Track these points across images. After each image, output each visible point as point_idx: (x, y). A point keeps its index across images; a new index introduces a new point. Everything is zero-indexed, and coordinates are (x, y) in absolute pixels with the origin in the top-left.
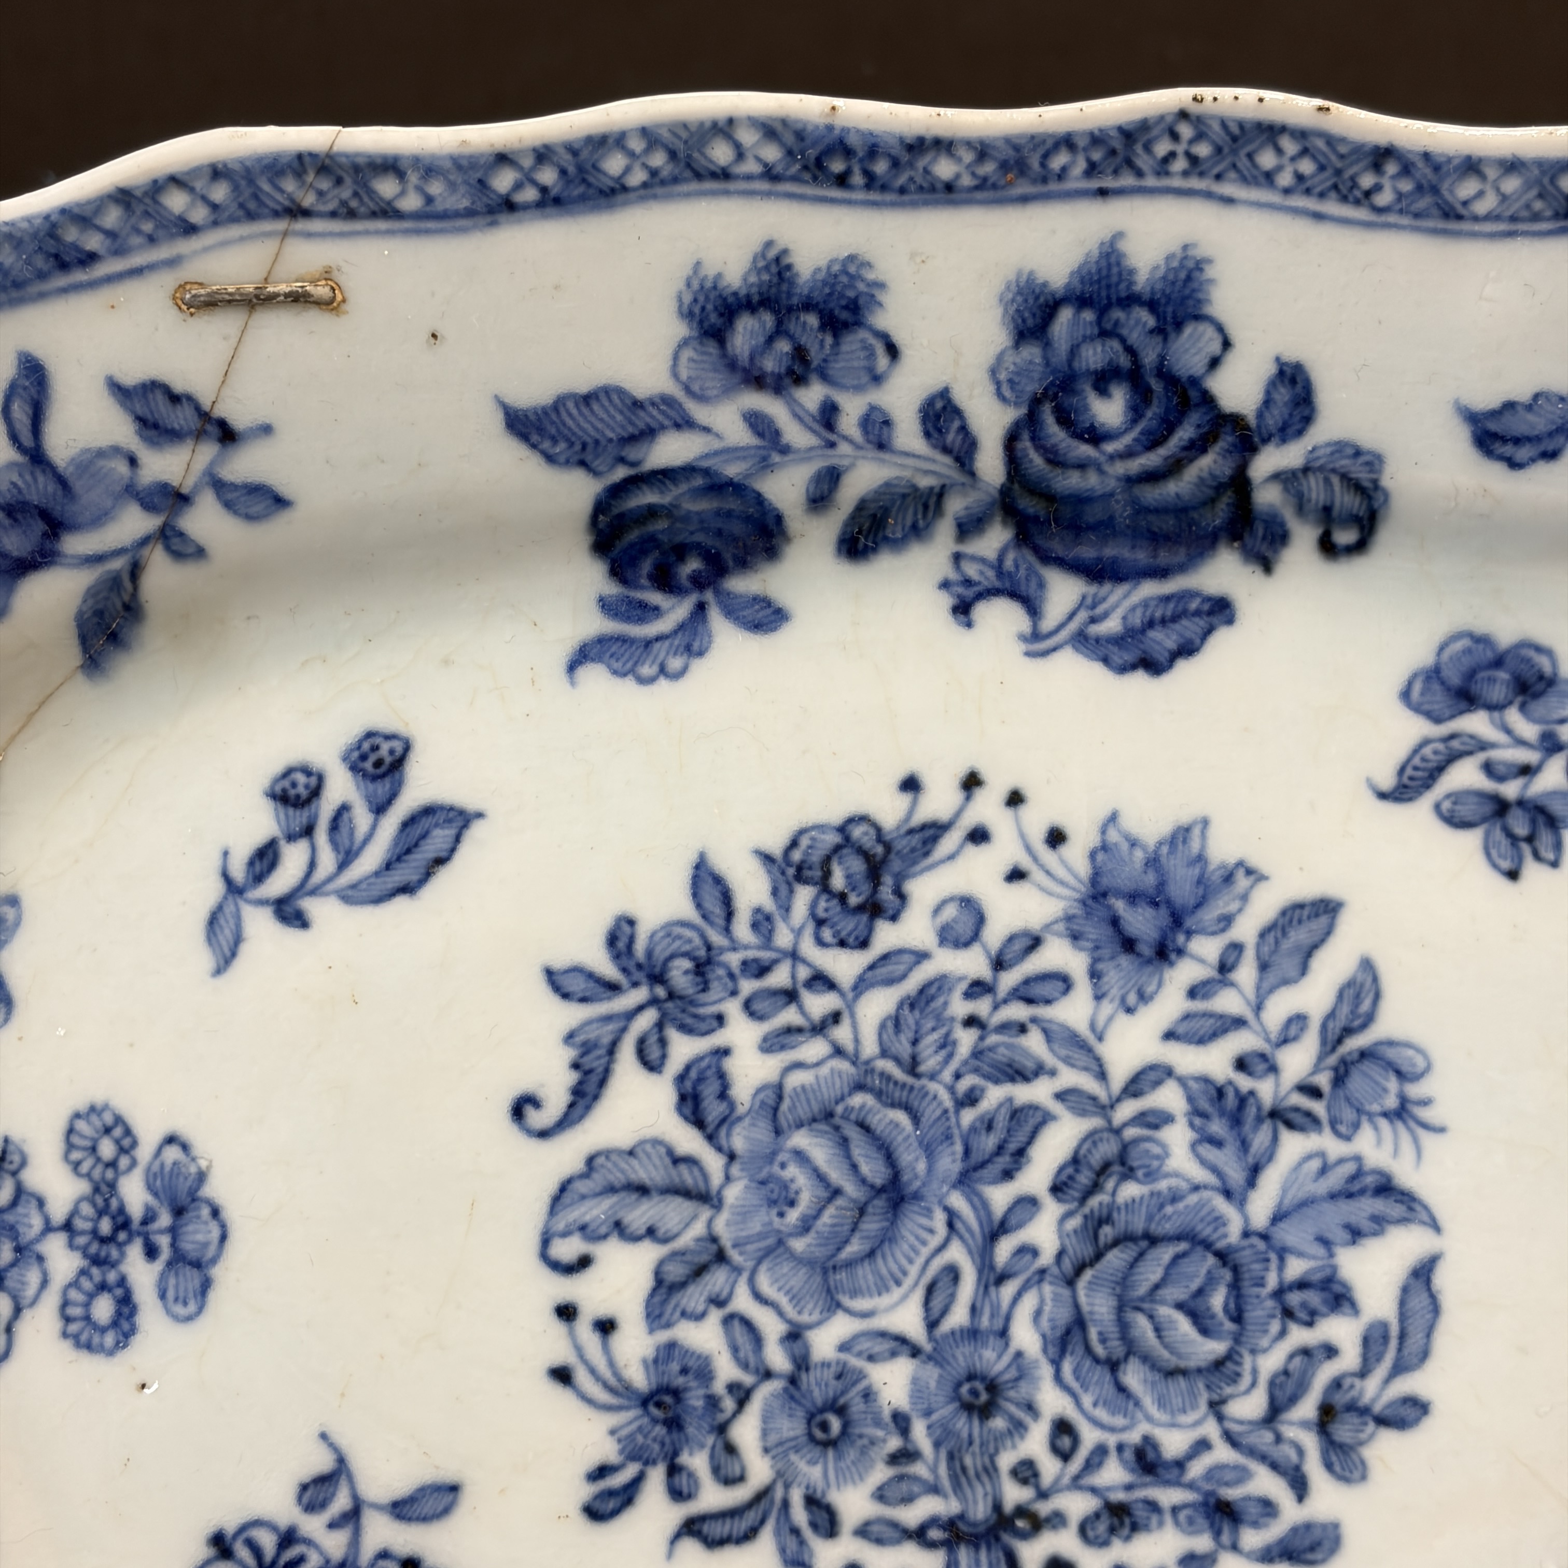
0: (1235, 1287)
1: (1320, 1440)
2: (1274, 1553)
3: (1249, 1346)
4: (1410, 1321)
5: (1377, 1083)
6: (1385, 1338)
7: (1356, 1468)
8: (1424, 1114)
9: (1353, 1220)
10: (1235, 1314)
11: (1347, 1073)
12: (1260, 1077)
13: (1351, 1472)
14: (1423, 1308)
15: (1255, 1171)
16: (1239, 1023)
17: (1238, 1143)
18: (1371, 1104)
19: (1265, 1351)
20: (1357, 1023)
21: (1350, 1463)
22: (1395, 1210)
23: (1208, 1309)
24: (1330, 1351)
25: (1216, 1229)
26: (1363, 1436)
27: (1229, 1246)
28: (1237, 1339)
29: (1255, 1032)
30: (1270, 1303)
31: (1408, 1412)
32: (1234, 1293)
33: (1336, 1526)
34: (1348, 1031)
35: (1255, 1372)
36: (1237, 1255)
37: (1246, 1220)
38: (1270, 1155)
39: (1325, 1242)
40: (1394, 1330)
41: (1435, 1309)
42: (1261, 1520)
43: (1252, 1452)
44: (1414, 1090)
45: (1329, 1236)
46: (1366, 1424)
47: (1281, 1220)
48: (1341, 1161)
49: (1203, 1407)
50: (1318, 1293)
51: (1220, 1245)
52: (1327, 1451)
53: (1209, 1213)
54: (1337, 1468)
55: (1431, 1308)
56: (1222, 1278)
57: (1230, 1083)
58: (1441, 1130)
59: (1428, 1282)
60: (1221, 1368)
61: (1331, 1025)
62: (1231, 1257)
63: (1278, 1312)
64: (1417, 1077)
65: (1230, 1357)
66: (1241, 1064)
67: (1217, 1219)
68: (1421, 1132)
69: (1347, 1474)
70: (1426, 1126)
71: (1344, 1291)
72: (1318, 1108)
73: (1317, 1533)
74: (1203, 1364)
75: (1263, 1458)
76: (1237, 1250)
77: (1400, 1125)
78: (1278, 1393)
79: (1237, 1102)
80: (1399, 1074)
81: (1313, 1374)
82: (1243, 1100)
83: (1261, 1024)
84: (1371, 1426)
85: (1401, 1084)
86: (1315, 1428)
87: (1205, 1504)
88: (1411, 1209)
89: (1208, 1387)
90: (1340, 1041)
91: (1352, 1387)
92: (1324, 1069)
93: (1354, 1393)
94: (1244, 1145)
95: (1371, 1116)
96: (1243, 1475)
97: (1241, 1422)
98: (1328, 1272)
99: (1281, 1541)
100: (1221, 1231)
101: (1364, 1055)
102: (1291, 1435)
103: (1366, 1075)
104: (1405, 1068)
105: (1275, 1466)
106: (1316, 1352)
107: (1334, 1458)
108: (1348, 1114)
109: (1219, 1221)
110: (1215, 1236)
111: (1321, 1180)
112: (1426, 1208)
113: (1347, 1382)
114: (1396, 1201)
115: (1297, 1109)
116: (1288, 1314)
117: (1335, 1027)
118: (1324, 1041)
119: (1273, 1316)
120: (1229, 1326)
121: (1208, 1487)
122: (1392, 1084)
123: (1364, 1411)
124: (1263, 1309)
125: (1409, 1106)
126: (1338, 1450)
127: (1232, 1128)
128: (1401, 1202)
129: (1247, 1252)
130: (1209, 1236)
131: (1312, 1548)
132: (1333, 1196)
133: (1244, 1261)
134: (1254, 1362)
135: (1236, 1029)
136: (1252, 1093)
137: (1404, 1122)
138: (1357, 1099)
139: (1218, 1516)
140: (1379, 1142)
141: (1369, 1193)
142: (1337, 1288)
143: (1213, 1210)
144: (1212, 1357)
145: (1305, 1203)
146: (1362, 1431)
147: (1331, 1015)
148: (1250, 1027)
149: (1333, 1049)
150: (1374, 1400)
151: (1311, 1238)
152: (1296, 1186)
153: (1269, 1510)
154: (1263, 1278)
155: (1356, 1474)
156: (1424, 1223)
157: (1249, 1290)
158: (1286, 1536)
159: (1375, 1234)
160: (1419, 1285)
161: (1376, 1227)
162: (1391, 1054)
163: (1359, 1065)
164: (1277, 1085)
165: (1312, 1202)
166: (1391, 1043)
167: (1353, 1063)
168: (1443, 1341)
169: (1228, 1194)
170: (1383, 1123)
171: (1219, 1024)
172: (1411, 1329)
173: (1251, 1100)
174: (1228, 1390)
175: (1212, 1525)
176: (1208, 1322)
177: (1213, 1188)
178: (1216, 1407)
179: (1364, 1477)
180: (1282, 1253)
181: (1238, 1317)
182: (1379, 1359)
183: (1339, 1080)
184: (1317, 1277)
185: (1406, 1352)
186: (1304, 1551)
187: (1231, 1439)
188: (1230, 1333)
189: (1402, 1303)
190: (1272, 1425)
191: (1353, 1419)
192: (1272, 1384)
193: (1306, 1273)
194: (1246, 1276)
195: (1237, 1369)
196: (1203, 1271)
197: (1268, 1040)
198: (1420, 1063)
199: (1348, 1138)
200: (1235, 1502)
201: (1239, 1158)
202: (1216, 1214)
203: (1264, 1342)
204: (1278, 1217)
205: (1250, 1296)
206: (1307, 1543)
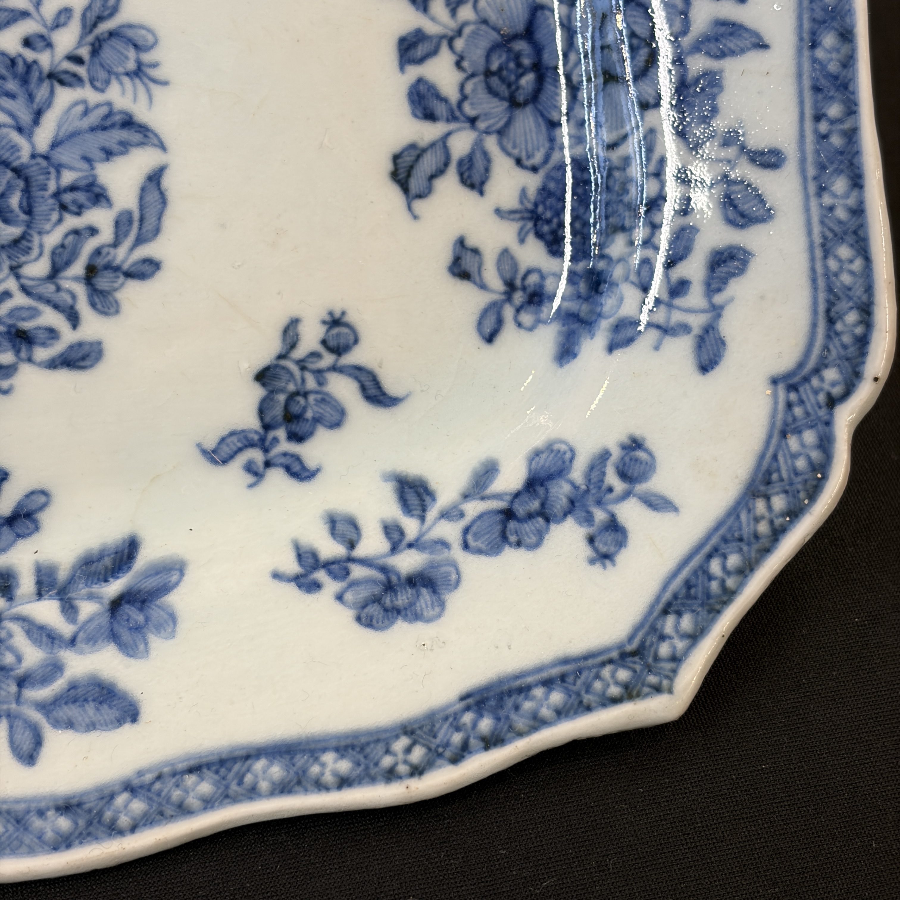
0: (27, 191)
1: (87, 289)
2: (57, 363)
3: (37, 230)
4: (148, 210)
5: (122, 54)
6: (130, 221)
7: (112, 306)
8: (154, 73)
9: (107, 144)
10: (27, 209)
11: (100, 46)
12: (41, 51)
13: (109, 308)
14: (156, 201)
15: (38, 115)
16: (25, 14)
17: (27, 96)
18: (118, 67)
19: (48, 232)
20: (106, 13)
21: (108, 303)
22: (136, 137)
23: (8, 206)
24: (93, 231)
25: (12, 154)
26: (116, 285)
27: (22, 165)
28: (29, 225)
29: (37, 21)
30: (51, 201)
31: (146, 268)
32: (26, 195)
33: (99, 343)
34: (100, 19)
35: (41, 246)
36: (27, 171)
37: (33, 146)
38: (49, 103)
39: (88, 160)
40: (136, 216)
41: (164, 201)
42: (49, 342)
43: (40, 298)
44: (147, 57)
45: (89, 155)
46: (118, 277)
47: (57, 146)
48: (98, 106)
49: (6, 270)
50: (84, 193)
51: (16, 164)
52: (92, 295)
53: (7, 143)
54: (99, 306)
55: (161, 201)
56: (18, 186)
57: (20, 55)
58: (165, 83)
59: (158, 184)
60: (18, 245)
61: (88, 15)
62: (23, 172)
63: (57, 207)
64: (148, 48)
65: (24, 237)
66: (27, 43)
67: (13, 147)
68: (152, 85)
69: (106, 310)
70: (155, 81)
71: (102, 192)
72: (81, 71)
73: (86, 348)
74: (5, 242)
75: (48, 302)
76: (27, 167)
77: (137, 81)
78: (57, 259)
79: (25, 69)
80: (136, 46)
81: (81, 248)
82: (29, 66)
83: (40, 15)
84: (122, 279)
85: (137, 54)
86: (83, 281)
87: (9, 333)
88: (146, 136)
89: (9, 257)
90: (95, 25)
91: (108, 253)
92: (85, 45)
93: (110, 258)
94: (31, 97)
95: (118, 76)
96: (34, 313)
97: (33, 279)
98: (91, 179)
99: (62, 355)
100: (17, 154)
101: (112, 34)
102: (67, 286)
103: (115, 49)
104: (140, 43)
105: (56, 307)
106: (83, 232)
107: (97, 300)
108: (102, 75)
109: (15, 148)
110: (12, 158)
111: (85, 119)
112: (156, 135)
113: (105, 251)
114: (136, 132)
115: (66, 72)
116: (63, 207)
117: (91, 16)
118: (84, 26)
119: (53, 210)
120: (23, 217)
121: (10, 322)
122: (132, 54)
123: (117, 269)
124: (46, 205)
125: (145, 69)
126: (100, 295)
127: (22, 86)
128: (140, 132)
129: (34, 169)
130: (8, 158)
131: (83, 358)
132: (93, 129)
133: (33, 174)
134: (41, 240)
135: (23, 19)
136: (35, 62)
137: (141, 79)
138: (108, 64)
139: (18, 340)
140: (123, 92)
141: (118, 127)
142: (97, 190)
143: (11, 141)
144: (11, 238)
145: (73, 135)
146: (116, 282)
147: (89, 8)
148: (33, 18)
149: (91, 31)
150: (123, 262)
151: (78, 157)
152: (67, 123)
153: (53, 335)
154: (46, 185)
155: (112, 310)
156: (155, 145)
157: (36, 193)
158: (66, 351)
159: (122, 153)
160: (152, 186)
161: (123, 149)
162: (130, 33)
163: (109, 42)
164: (53, 56)
165: (79, 134)
166: (130, 26)
167: (104, 40)
168: (168, 222)
169: (20, 130)
170: (126, 80)
171: (11, 16)
172: (147, 215)
173: (35, 67)
174: (23, 259)
175: (14, 346)
176: (8, 215)
177: (10, 127)
178: (15, 270)
179: (117, 312)
180: (59, 168)
181: (29, 211)
182: (126, 235)
183: (95, 51)
184: (83, 183)
185: (144, 230)
186: (78, 360)
187: (25, 290)
188: (23, 221)
189: (141, 198)
190: (54, 280)
191: (109, 274)
192: (53, 253)
193: (76, 181)
194: (34, 184)
195: (29, 245)
196: (4, 182)
197: (45, 26)
198: (150, 38)
199: (102, 91)
200: (29, 331)
201: (28, 106)
202: (12, 144)
203: (48, 227)
204: (55, 145)
205: (37, 197)
206: (80, 355)
